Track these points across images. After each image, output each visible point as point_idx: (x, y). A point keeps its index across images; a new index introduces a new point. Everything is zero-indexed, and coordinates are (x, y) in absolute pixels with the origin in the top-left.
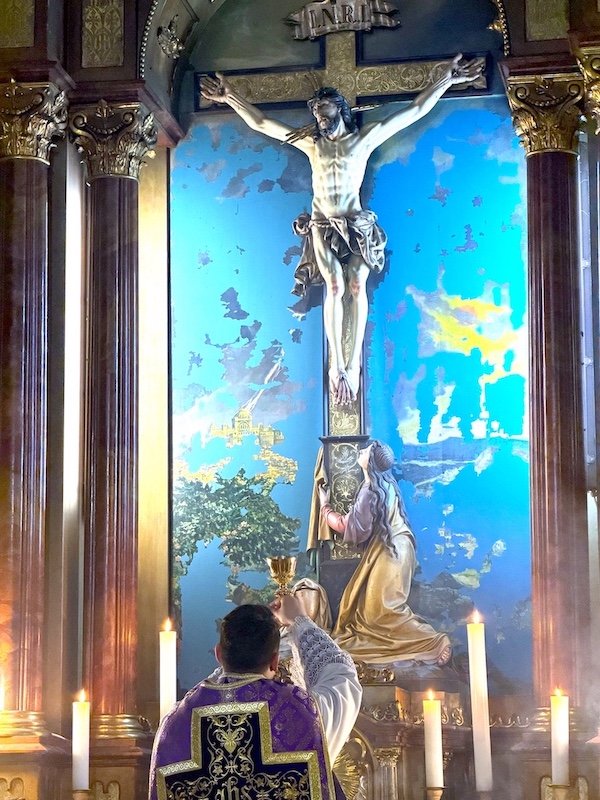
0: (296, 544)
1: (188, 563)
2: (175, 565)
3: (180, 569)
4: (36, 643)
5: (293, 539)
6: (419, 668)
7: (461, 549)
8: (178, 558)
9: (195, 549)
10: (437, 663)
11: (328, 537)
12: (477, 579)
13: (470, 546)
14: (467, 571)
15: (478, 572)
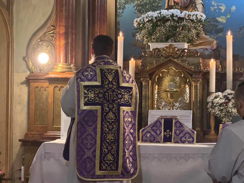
0: (161, 6)
1: (122, 13)
2: (118, 13)
3: (119, 15)
4: (73, 40)
5: (159, 5)
6: (205, 51)
7: (219, 9)
8: (119, 11)
9: (125, 7)
10: (212, 49)
11: (173, 4)
12: (225, 19)
13: (223, 8)
14: (222, 17)
15: (226, 17)
